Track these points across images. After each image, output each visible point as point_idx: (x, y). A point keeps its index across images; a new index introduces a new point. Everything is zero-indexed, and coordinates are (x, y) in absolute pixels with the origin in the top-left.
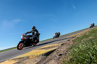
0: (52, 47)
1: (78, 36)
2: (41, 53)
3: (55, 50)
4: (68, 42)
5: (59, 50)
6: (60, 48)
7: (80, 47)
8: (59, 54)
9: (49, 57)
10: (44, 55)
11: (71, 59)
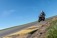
0: (35, 28)
1: (53, 20)
2: (28, 32)
3: (37, 30)
4: (46, 24)
5: (40, 29)
6: (41, 28)
7: (55, 27)
8: (40, 33)
9: (33, 34)
10: (30, 34)
11: (48, 36)
